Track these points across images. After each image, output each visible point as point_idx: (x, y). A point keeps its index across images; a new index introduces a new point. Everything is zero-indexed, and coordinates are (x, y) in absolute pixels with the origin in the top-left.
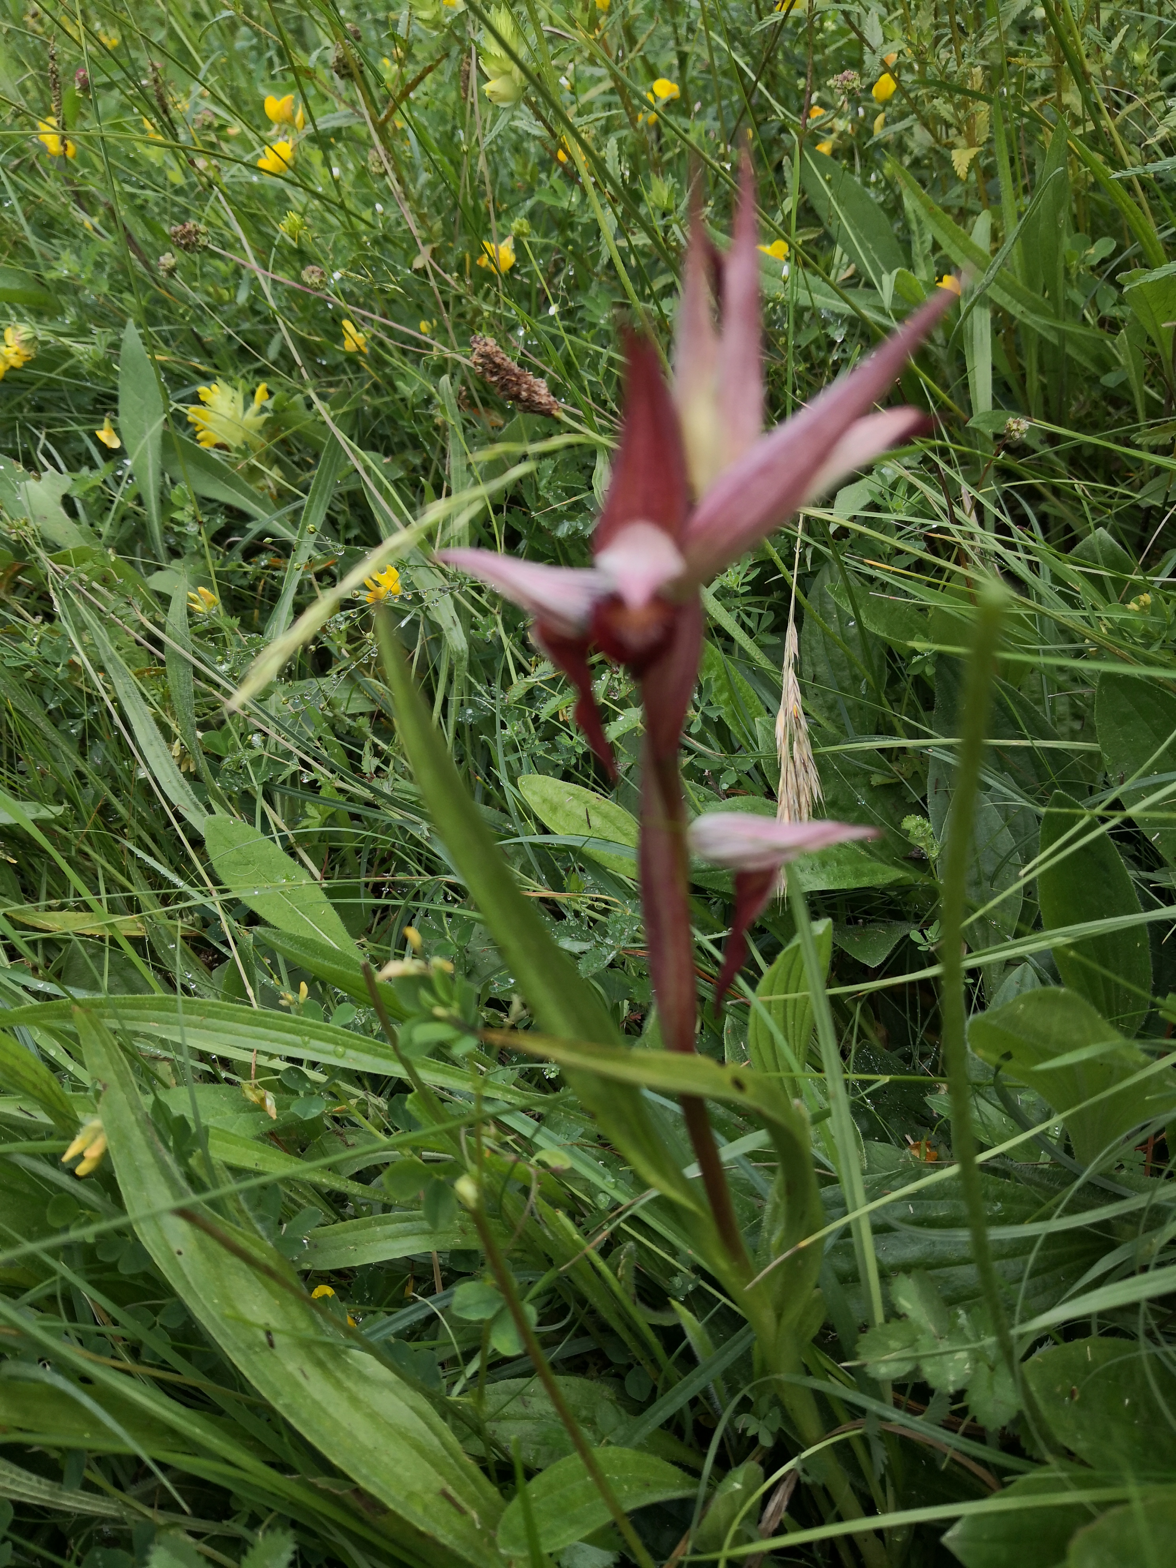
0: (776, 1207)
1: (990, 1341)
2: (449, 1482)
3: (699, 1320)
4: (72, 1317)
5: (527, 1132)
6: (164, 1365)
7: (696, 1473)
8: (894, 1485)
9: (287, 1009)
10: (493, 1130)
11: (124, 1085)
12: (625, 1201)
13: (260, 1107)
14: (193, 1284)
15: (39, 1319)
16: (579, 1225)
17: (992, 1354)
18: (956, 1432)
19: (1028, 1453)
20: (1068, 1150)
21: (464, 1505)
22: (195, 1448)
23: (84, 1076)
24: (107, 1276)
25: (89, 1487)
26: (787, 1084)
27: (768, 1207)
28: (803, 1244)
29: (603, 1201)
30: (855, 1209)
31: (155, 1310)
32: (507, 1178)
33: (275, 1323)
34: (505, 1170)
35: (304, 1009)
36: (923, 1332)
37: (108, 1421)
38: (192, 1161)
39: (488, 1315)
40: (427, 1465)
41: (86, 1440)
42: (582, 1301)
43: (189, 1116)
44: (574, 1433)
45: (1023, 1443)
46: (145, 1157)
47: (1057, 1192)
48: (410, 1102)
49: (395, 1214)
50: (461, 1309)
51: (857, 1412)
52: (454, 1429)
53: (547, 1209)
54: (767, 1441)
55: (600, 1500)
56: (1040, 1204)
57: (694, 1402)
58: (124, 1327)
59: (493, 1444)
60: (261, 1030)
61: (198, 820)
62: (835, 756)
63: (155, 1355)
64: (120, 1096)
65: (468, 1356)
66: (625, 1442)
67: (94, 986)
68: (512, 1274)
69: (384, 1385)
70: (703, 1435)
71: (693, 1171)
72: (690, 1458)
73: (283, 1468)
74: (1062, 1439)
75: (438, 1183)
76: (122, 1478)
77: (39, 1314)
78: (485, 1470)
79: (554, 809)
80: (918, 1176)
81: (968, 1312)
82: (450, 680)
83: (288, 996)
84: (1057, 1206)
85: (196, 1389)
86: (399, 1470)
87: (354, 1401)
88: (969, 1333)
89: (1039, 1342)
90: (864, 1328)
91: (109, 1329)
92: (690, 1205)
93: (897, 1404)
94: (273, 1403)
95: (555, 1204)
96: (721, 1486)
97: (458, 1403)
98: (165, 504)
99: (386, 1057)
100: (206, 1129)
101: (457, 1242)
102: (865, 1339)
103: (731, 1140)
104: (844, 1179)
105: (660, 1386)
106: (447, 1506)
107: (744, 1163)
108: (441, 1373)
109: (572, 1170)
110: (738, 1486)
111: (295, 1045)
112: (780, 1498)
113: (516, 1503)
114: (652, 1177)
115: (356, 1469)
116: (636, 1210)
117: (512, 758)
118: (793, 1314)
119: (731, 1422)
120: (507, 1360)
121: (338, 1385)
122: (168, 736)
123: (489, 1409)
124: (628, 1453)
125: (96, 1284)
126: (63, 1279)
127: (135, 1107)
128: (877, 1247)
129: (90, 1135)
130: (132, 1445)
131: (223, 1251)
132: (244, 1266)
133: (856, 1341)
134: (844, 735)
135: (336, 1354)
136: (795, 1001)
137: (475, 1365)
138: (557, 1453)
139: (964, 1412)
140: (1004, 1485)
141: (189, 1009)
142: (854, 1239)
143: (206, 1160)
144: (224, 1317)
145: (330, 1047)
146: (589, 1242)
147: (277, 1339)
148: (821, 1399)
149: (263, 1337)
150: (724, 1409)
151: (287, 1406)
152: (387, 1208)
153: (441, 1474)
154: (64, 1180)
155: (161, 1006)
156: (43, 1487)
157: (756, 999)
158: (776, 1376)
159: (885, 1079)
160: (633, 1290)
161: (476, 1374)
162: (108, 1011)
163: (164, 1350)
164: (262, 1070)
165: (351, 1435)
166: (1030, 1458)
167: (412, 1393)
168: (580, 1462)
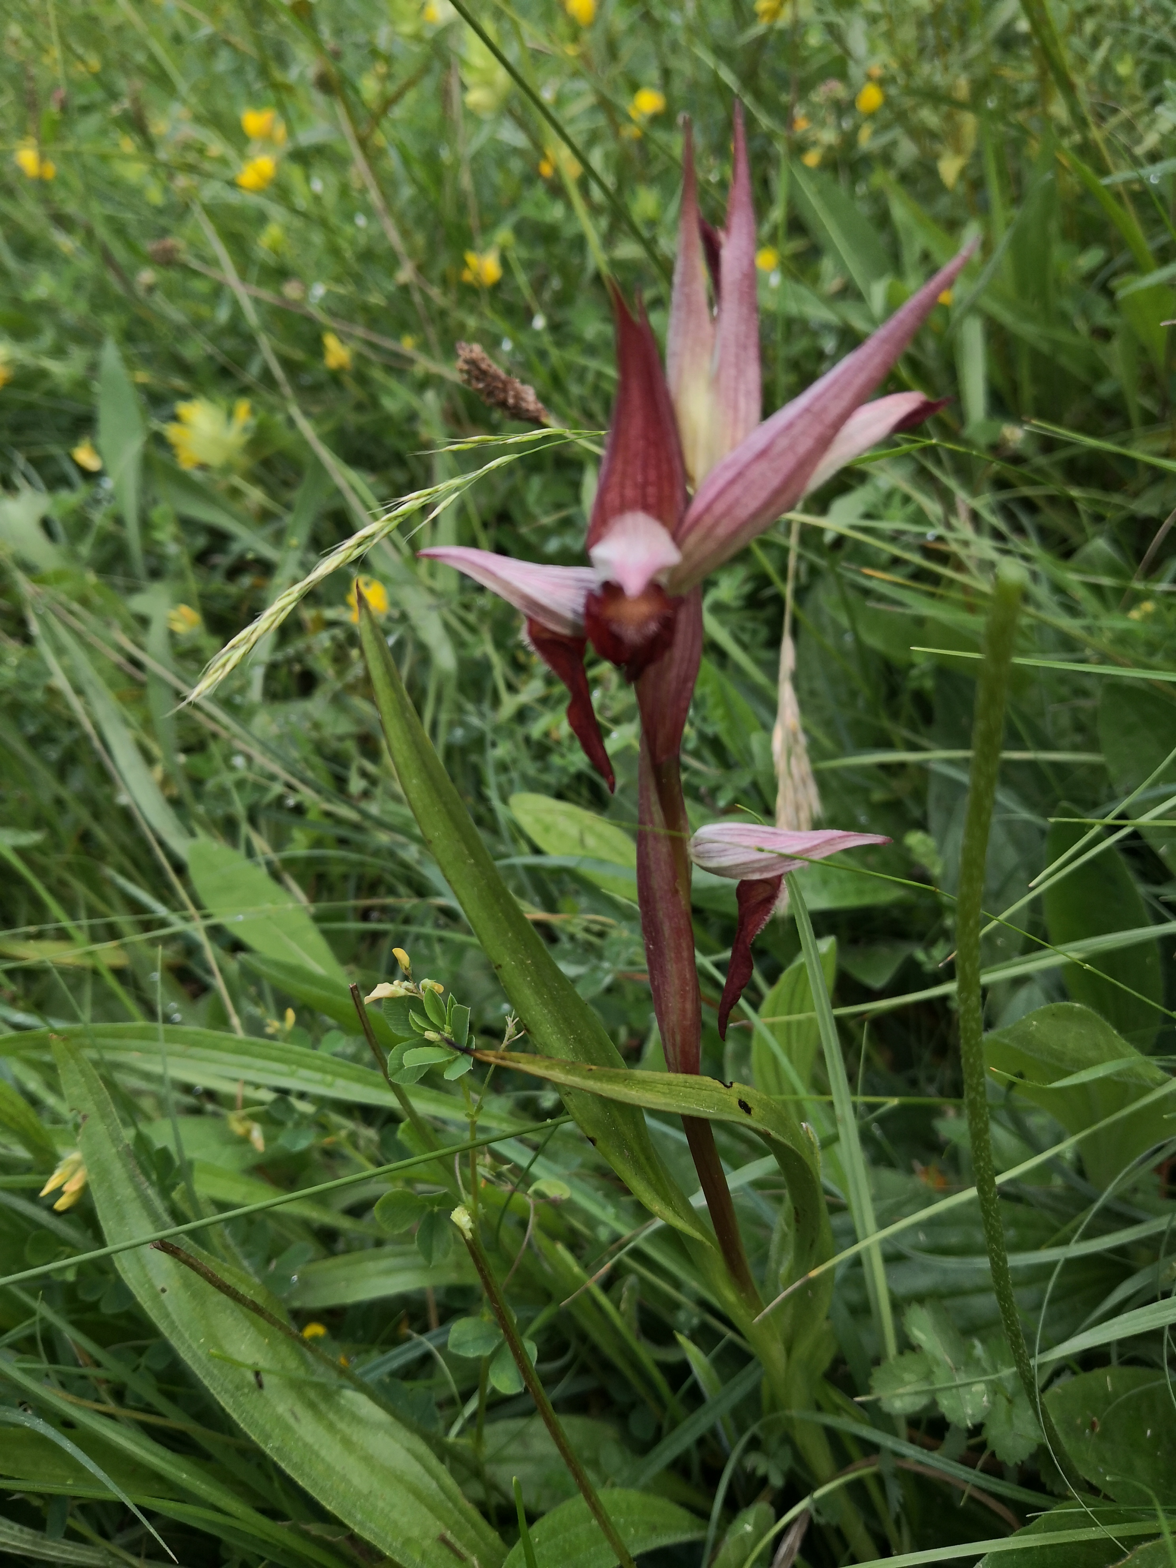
0: (784, 1236)
1: (1008, 1372)
2: (448, 1527)
3: (706, 1354)
4: (53, 1358)
5: (524, 1162)
6: (149, 1409)
7: (704, 1515)
8: (910, 1523)
9: (272, 1037)
10: (488, 1159)
11: (104, 1116)
12: (626, 1232)
13: (245, 1140)
14: (177, 1323)
15: (19, 1361)
16: (578, 1258)
17: (1010, 1386)
18: (974, 1467)
19: (1048, 1487)
20: (1081, 1172)
21: (464, 1551)
22: (182, 1495)
23: (63, 1109)
24: (89, 1316)
25: (72, 1536)
26: (792, 1109)
27: (776, 1237)
28: (814, 1273)
29: (603, 1234)
30: (866, 1237)
31: (140, 1351)
32: (504, 1210)
33: (263, 1363)
34: (502, 1202)
35: (290, 1037)
36: (938, 1364)
37: (91, 1466)
38: (175, 1195)
39: (487, 1352)
40: (425, 1510)
41: (69, 1487)
42: (583, 1337)
43: (172, 1148)
44: (578, 1475)
45: (1044, 1478)
46: (126, 1191)
47: (1072, 1217)
48: (402, 1133)
49: (388, 1249)
50: (458, 1345)
51: (870, 1449)
52: (452, 1472)
53: (543, 1242)
54: (777, 1481)
55: (607, 1544)
56: (1055, 1230)
57: (701, 1442)
58: (107, 1369)
59: (492, 1486)
60: (246, 1059)
61: (181, 846)
62: (834, 772)
63: (139, 1398)
64: (100, 1128)
65: (466, 1397)
66: (630, 1483)
67: (74, 1018)
68: (510, 1307)
69: (377, 1426)
70: (712, 1477)
71: (699, 1200)
72: (698, 1500)
73: (274, 1514)
74: (1084, 1473)
75: (432, 1216)
76: (109, 1527)
77: (20, 1356)
78: (485, 1514)
79: (547, 829)
80: (929, 1202)
81: (983, 1341)
82: (439, 699)
83: (273, 1025)
84: (1074, 1231)
85: (183, 1433)
86: (395, 1515)
87: (347, 1443)
88: (985, 1364)
89: (1057, 1373)
90: (877, 1361)
91: (90, 1371)
92: (697, 1235)
93: (912, 1440)
94: (262, 1446)
95: (553, 1236)
96: (732, 1528)
97: (454, 1445)
98: (146, 525)
99: (377, 1085)
100: (190, 1164)
101: (452, 1277)
102: (878, 1374)
103: (736, 1167)
104: (854, 1206)
105: (666, 1425)
106: (446, 1552)
107: (749, 1190)
108: (438, 1414)
109: (570, 1202)
110: (749, 1528)
111: (282, 1074)
112: (793, 1540)
113: (519, 1547)
114: (655, 1205)
115: (350, 1514)
116: (639, 1242)
117: (503, 778)
118: (802, 1349)
119: (740, 1462)
120: (507, 1400)
121: (331, 1427)
122: (149, 759)
123: (488, 1450)
124: (634, 1496)
125: (78, 1325)
126: (43, 1319)
127: (116, 1139)
128: (888, 1276)
129: (69, 1169)
130: (115, 1491)
131: (211, 1288)
132: (230, 1302)
133: (869, 1375)
134: (842, 750)
135: (328, 1395)
136: (799, 1023)
137: (473, 1405)
138: (561, 1495)
139: (982, 1447)
140: (1025, 1522)
141: (171, 1038)
142: (866, 1269)
143: (190, 1195)
144: (211, 1357)
145: (318, 1076)
146: (591, 1276)
147: (266, 1379)
148: (832, 1436)
149: (251, 1377)
150: (733, 1447)
151: (278, 1450)
152: (379, 1243)
153: (439, 1518)
154: (42, 1216)
155: (143, 1035)
156: (26, 1537)
157: (759, 1022)
158: (787, 1412)
159: (893, 1102)
160: (636, 1325)
161: (474, 1416)
162: (87, 1041)
163: (149, 1392)
164: (248, 1103)
165: (344, 1478)
166: (1051, 1494)
167: (408, 1434)
168: (585, 1505)
